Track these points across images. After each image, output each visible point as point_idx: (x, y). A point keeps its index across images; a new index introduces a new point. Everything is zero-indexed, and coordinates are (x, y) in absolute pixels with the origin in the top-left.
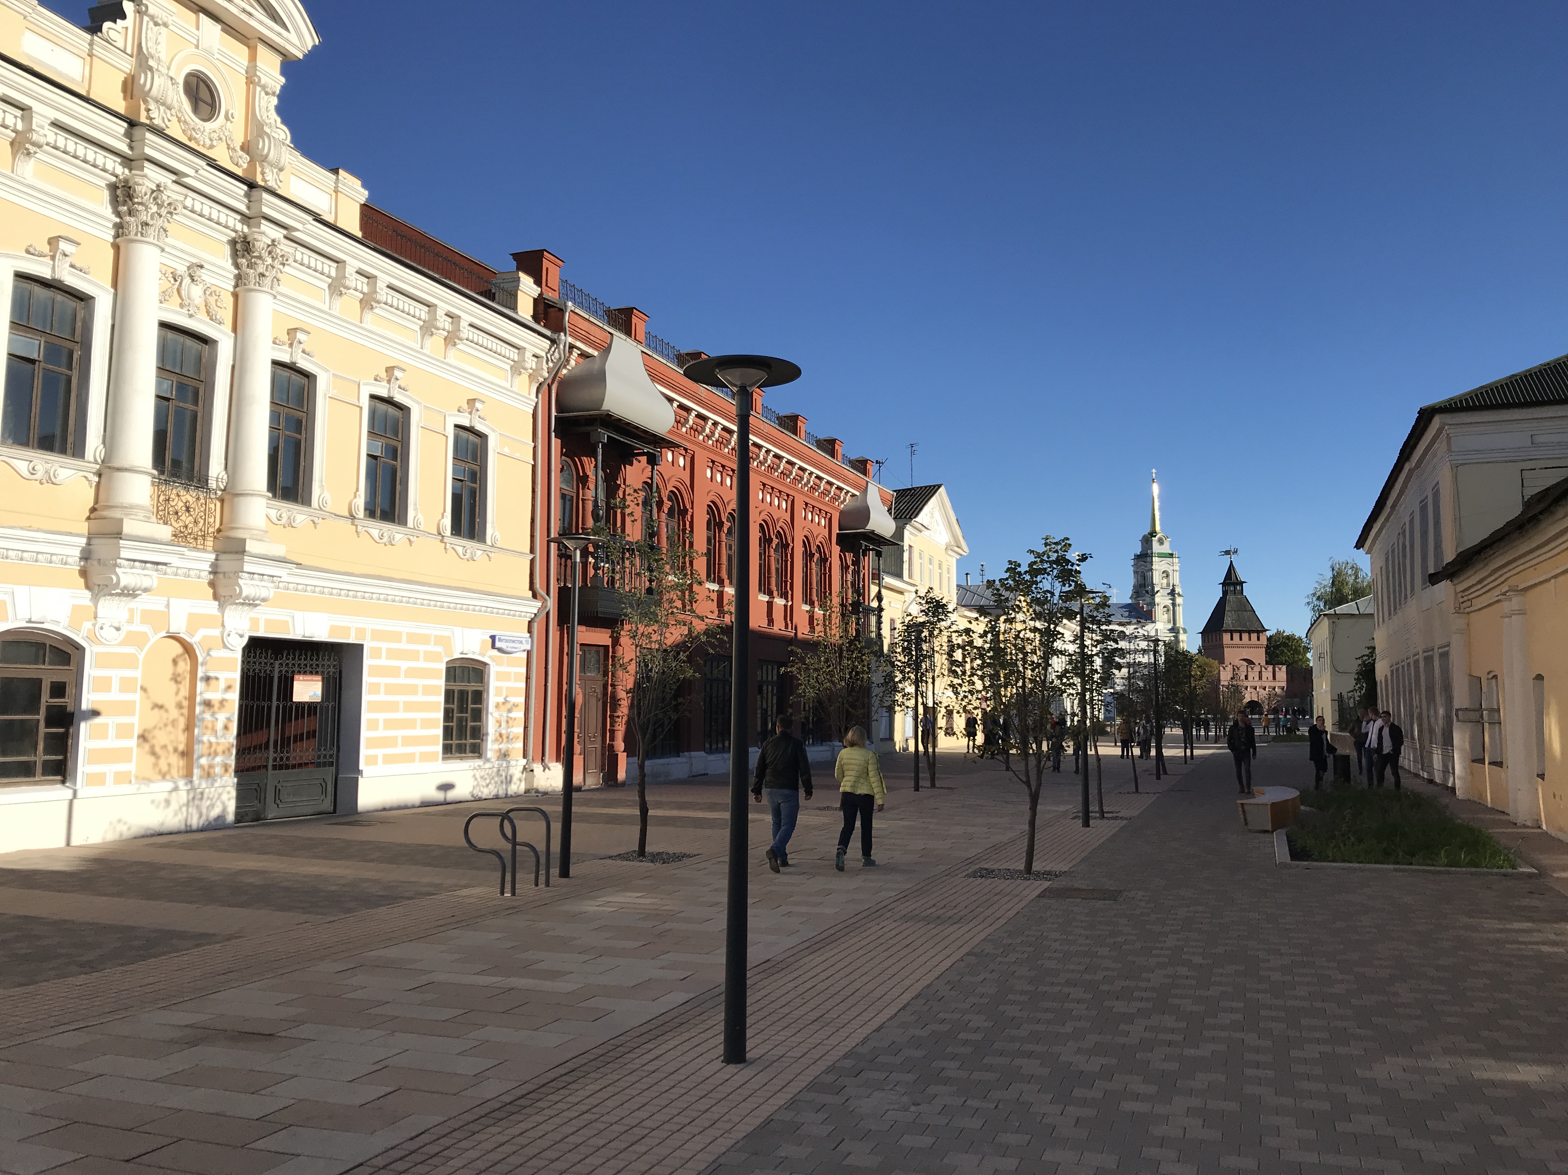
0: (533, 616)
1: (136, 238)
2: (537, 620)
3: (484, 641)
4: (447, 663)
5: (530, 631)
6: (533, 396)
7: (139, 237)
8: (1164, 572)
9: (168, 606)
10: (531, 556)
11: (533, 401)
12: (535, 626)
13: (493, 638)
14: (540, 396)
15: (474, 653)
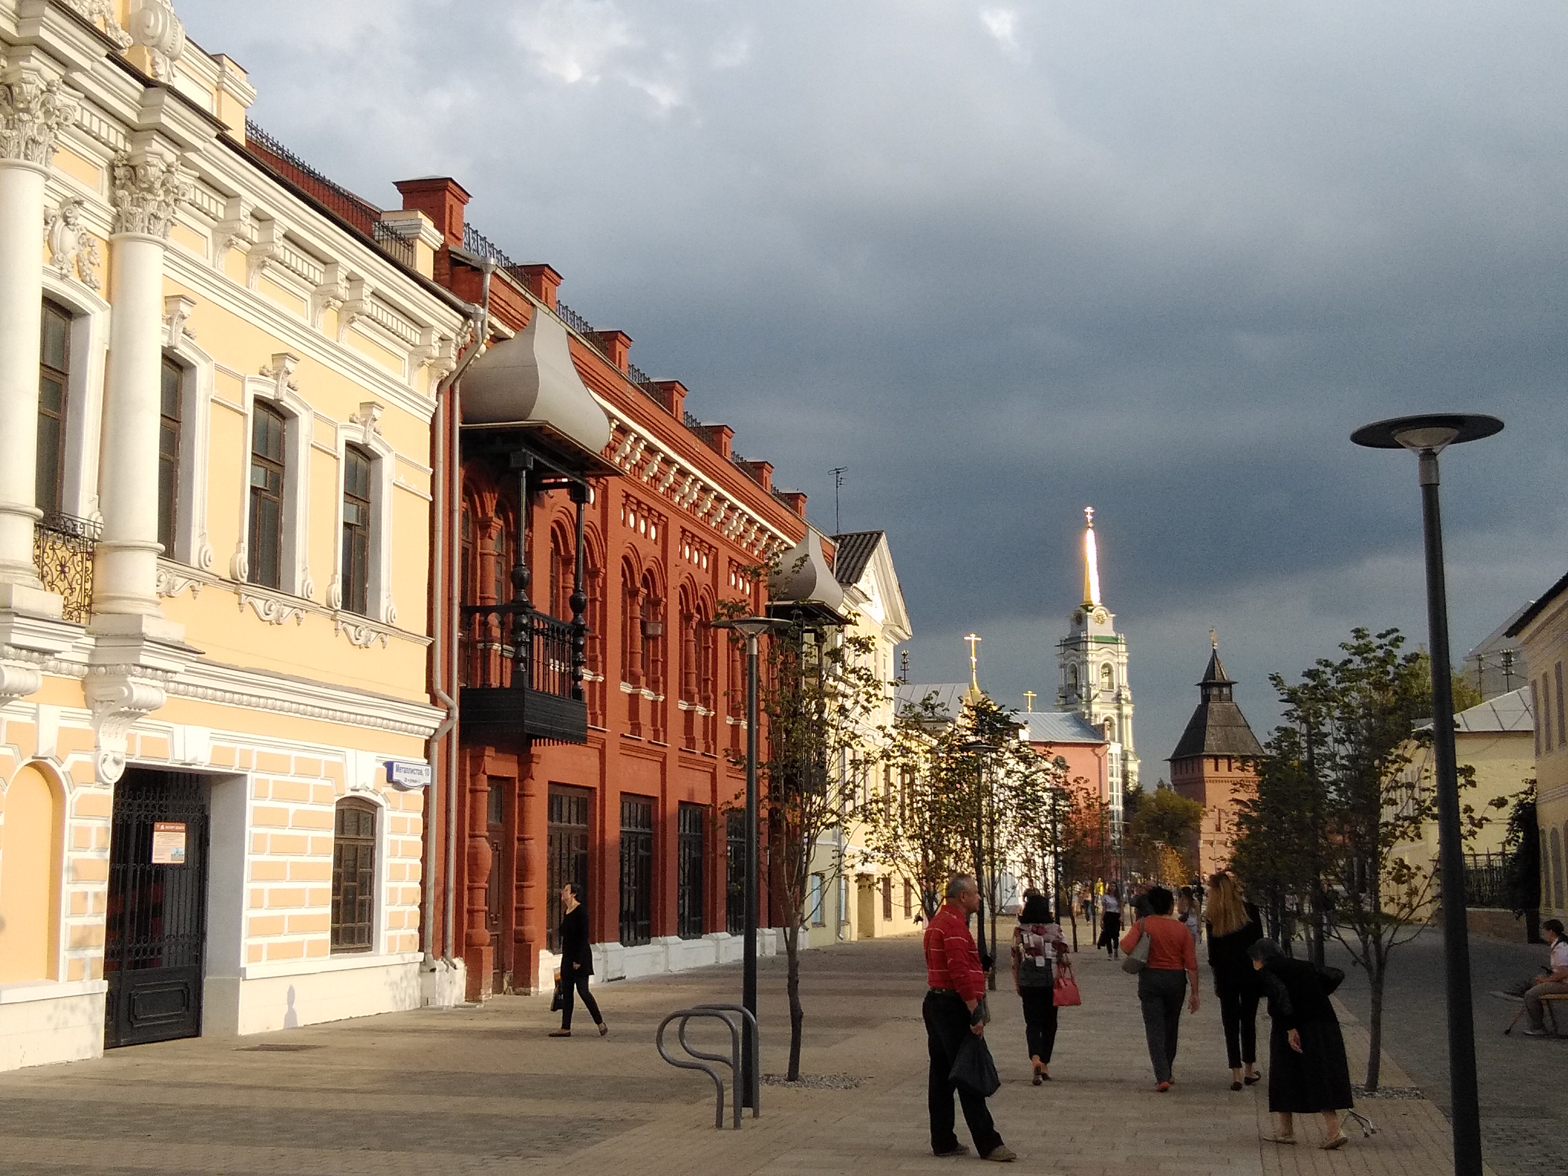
0: (433, 731)
1: (17, 161)
2: (437, 737)
3: (378, 769)
4: (338, 803)
5: (427, 755)
6: (433, 399)
7: (22, 160)
8: (1105, 666)
9: (36, 716)
10: (429, 641)
11: (430, 404)
12: (435, 748)
13: (389, 766)
14: (441, 397)
15: (367, 789)
